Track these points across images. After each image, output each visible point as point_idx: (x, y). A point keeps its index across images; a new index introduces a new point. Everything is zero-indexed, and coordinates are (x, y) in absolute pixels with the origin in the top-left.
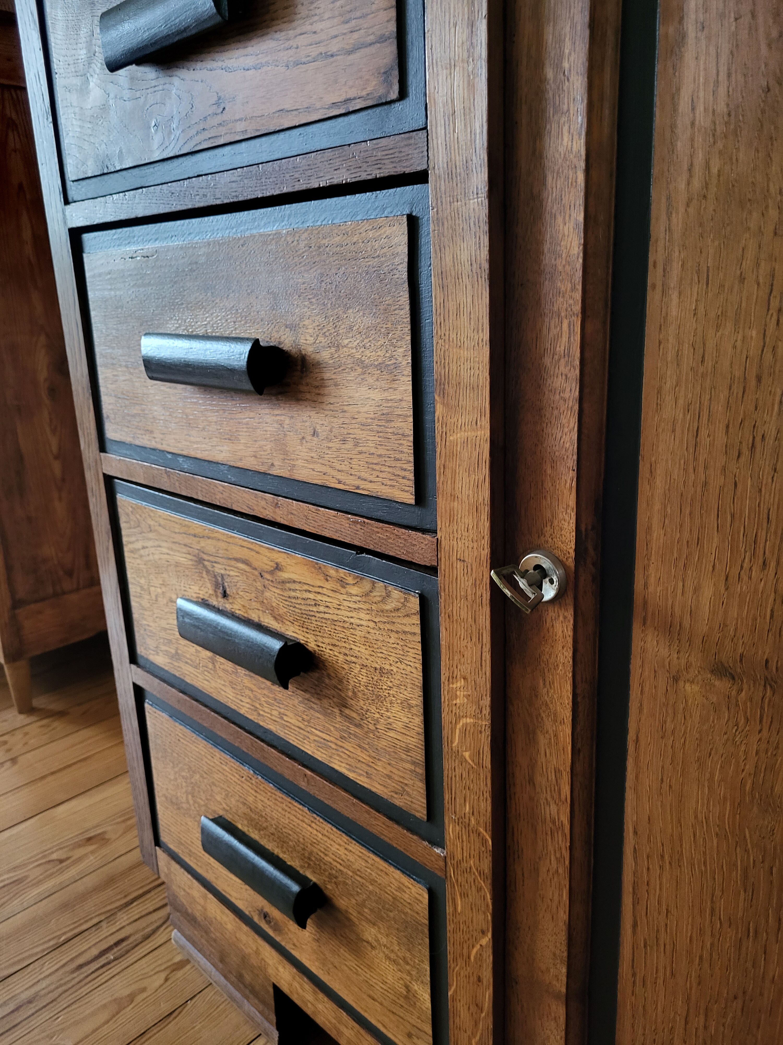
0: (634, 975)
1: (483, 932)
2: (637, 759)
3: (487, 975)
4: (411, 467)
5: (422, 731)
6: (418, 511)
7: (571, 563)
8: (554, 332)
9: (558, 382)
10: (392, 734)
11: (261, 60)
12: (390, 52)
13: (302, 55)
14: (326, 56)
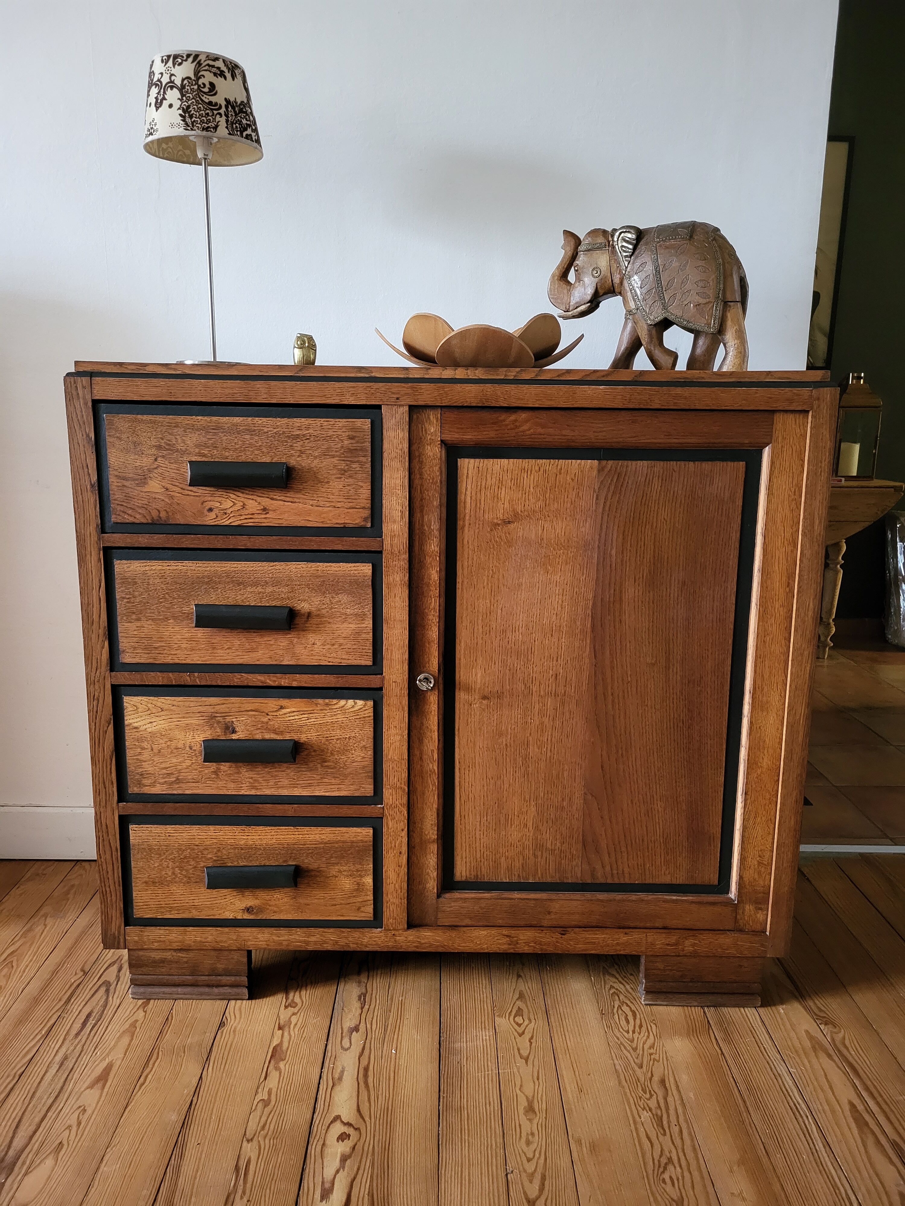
0: (461, 816)
1: (403, 830)
2: (459, 737)
3: (405, 849)
4: (371, 651)
5: (372, 757)
6: (373, 667)
7: (437, 675)
8: (429, 602)
9: (431, 617)
10: (355, 764)
11: (295, 500)
12: (367, 513)
13: (321, 503)
14: (335, 507)
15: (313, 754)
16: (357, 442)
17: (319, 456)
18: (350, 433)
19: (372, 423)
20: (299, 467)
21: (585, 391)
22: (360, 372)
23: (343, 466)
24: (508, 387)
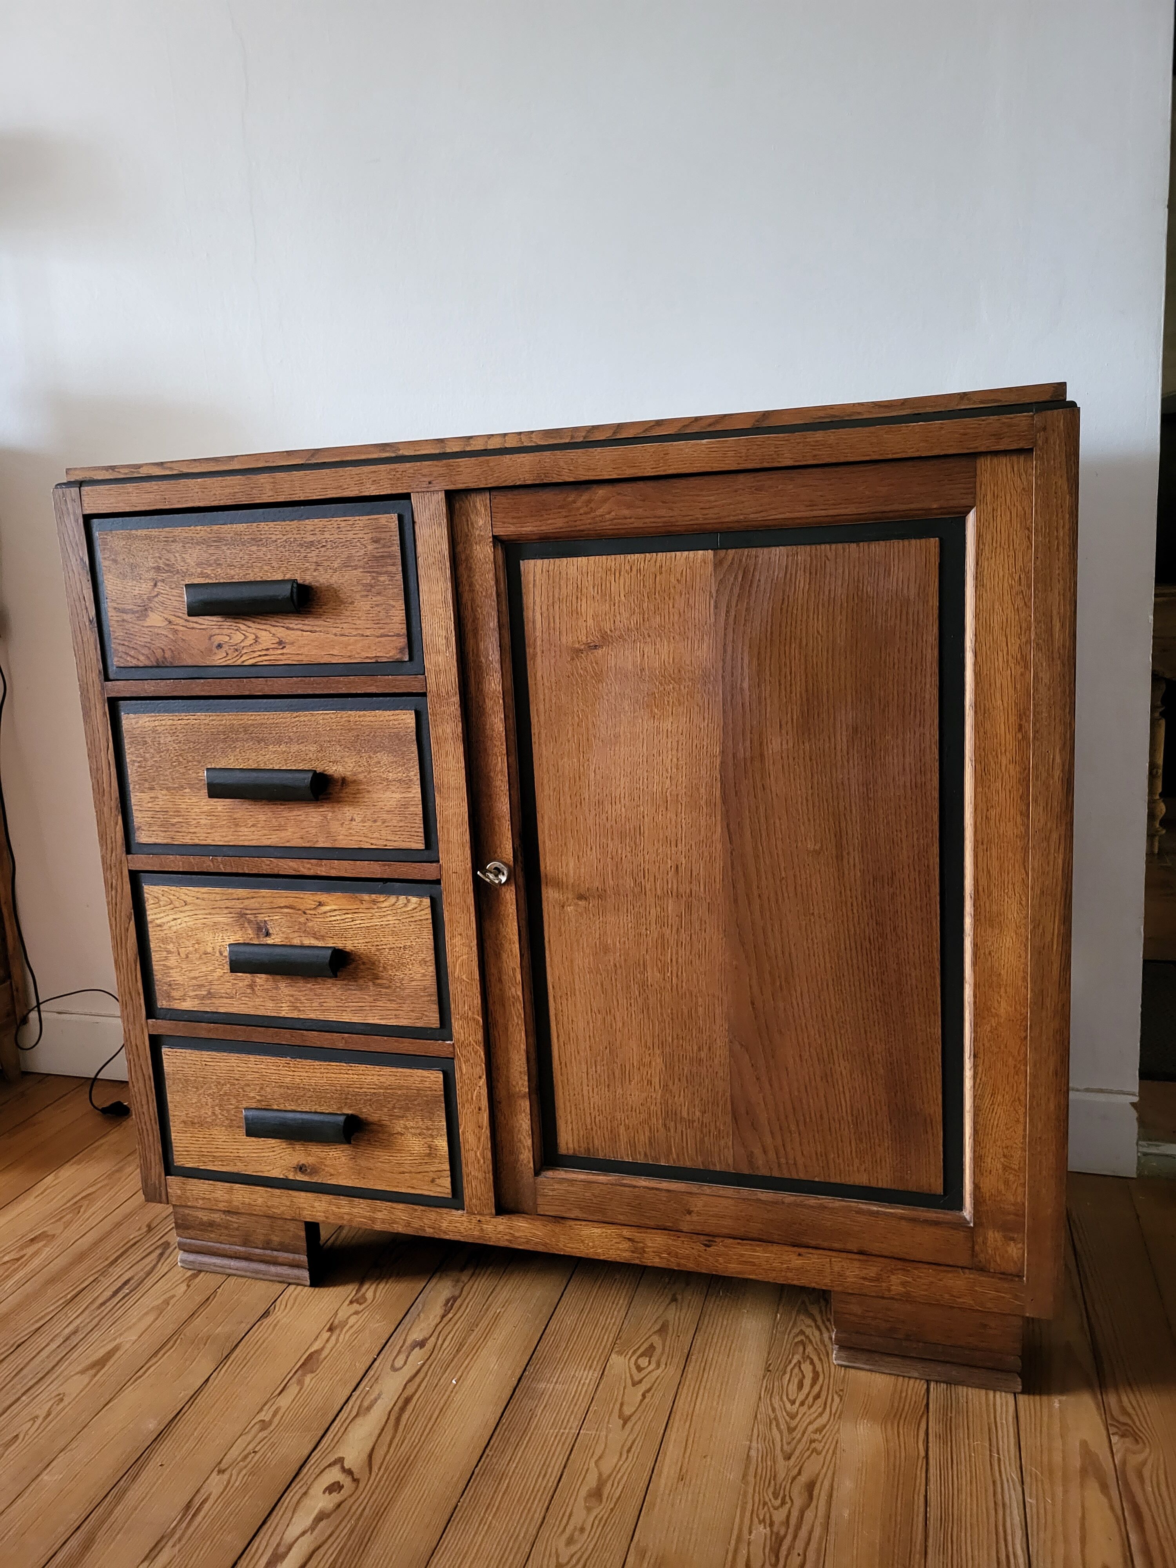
0: (561, 1064)
1: (480, 1078)
2: (550, 951)
3: (485, 1103)
4: (422, 830)
5: (434, 974)
6: (426, 852)
7: (511, 863)
8: (494, 762)
9: (498, 783)
10: (413, 983)
11: (315, 628)
12: (403, 641)
13: (346, 632)
14: (363, 636)
15: (362, 967)
16: (384, 547)
17: (340, 568)
18: (374, 534)
19: (400, 518)
20: (317, 584)
21: (681, 450)
22: (384, 451)
23: (368, 579)
24: (573, 454)
